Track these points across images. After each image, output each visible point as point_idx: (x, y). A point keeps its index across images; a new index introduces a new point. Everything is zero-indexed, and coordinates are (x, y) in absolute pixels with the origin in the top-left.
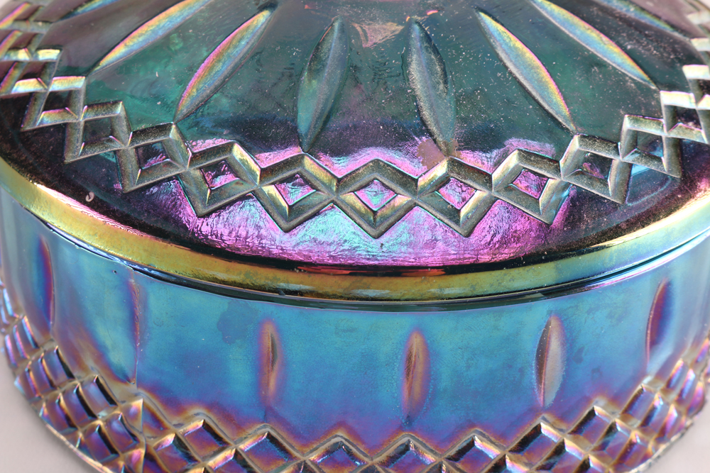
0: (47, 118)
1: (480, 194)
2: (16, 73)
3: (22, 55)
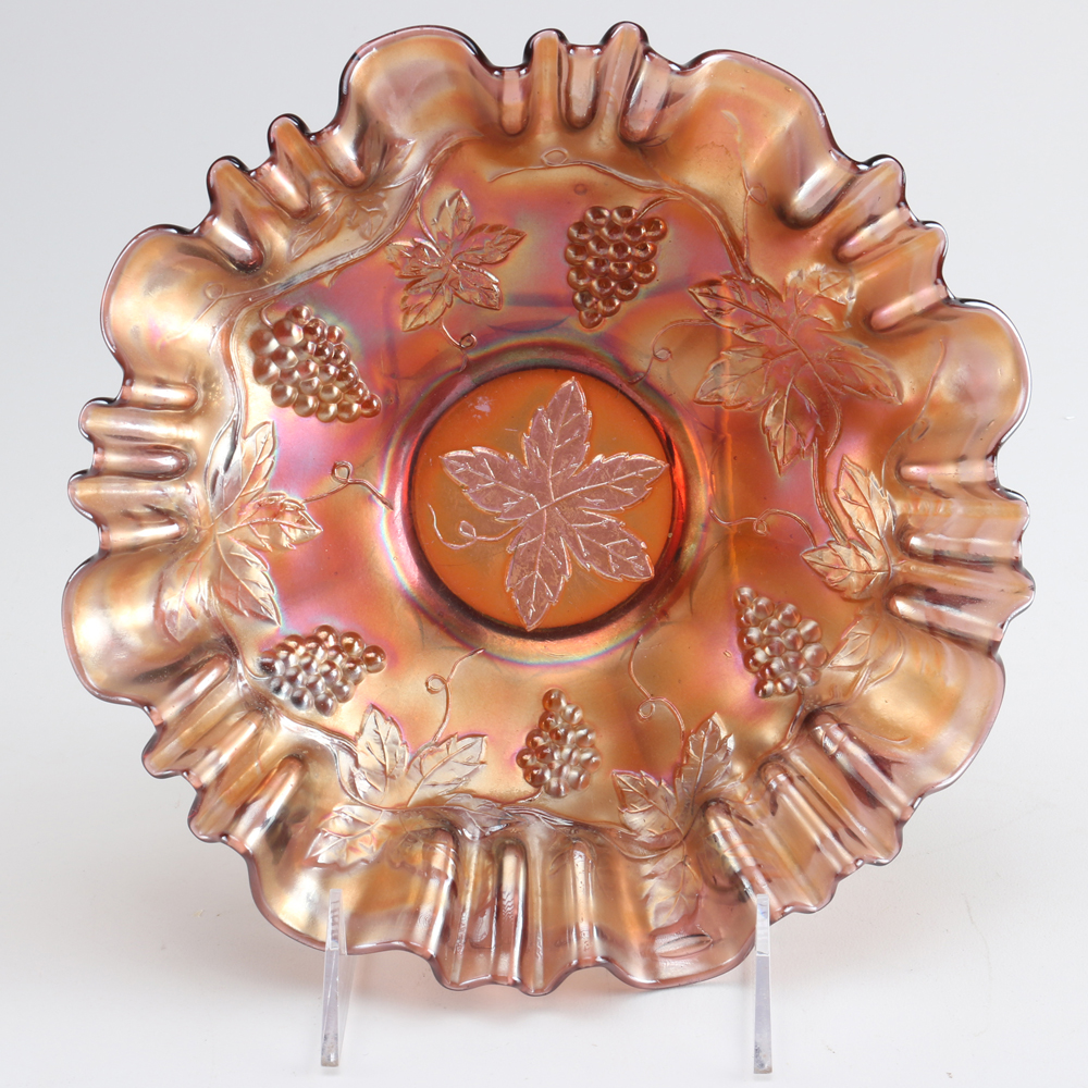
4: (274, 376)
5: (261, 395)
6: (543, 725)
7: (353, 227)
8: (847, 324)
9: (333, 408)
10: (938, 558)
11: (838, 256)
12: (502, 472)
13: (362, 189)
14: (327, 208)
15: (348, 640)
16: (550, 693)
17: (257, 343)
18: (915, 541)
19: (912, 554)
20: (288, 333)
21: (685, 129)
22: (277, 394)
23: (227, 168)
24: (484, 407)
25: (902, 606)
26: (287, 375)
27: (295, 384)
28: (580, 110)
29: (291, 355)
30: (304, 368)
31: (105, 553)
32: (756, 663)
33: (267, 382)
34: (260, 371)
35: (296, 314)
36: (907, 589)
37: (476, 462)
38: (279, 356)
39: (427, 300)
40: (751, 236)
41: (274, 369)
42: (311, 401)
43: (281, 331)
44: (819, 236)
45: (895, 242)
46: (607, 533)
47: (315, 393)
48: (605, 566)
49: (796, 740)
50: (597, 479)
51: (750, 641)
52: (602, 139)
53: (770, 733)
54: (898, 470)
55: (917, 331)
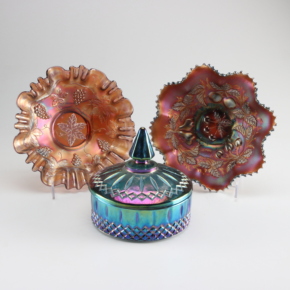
0: (98, 186)
1: (154, 196)
2: (95, 181)
3: (96, 179)
4: (37, 113)
5: (35, 115)
6: (74, 158)
7: (47, 93)
8: (110, 103)
9: (44, 118)
10: (124, 131)
11: (108, 94)
12: (66, 126)
13: (49, 87)
14: (45, 89)
15: (48, 148)
16: (74, 154)
17: (35, 108)
18: (121, 129)
19: (121, 131)
20: (38, 107)
21: (88, 79)
22: (37, 115)
23: (32, 84)
24: (62, 118)
25: (120, 137)
26: (38, 113)
27: (39, 114)
28: (76, 76)
29: (39, 110)
30: (40, 112)
31: (20, 133)
32: (101, 148)
33: (36, 114)
34: (35, 112)
35: (39, 105)
36: (120, 135)
37: (62, 125)
38: (37, 110)
39: (55, 103)
40: (97, 92)
41: (37, 112)
42: (41, 116)
43: (37, 107)
44: (106, 92)
45: (116, 91)
46: (80, 133)
47: (42, 115)
48: (80, 138)
49: (108, 156)
50: (78, 126)
51: (100, 145)
52: (78, 80)
53: (105, 155)
54: (118, 120)
55: (118, 103)
